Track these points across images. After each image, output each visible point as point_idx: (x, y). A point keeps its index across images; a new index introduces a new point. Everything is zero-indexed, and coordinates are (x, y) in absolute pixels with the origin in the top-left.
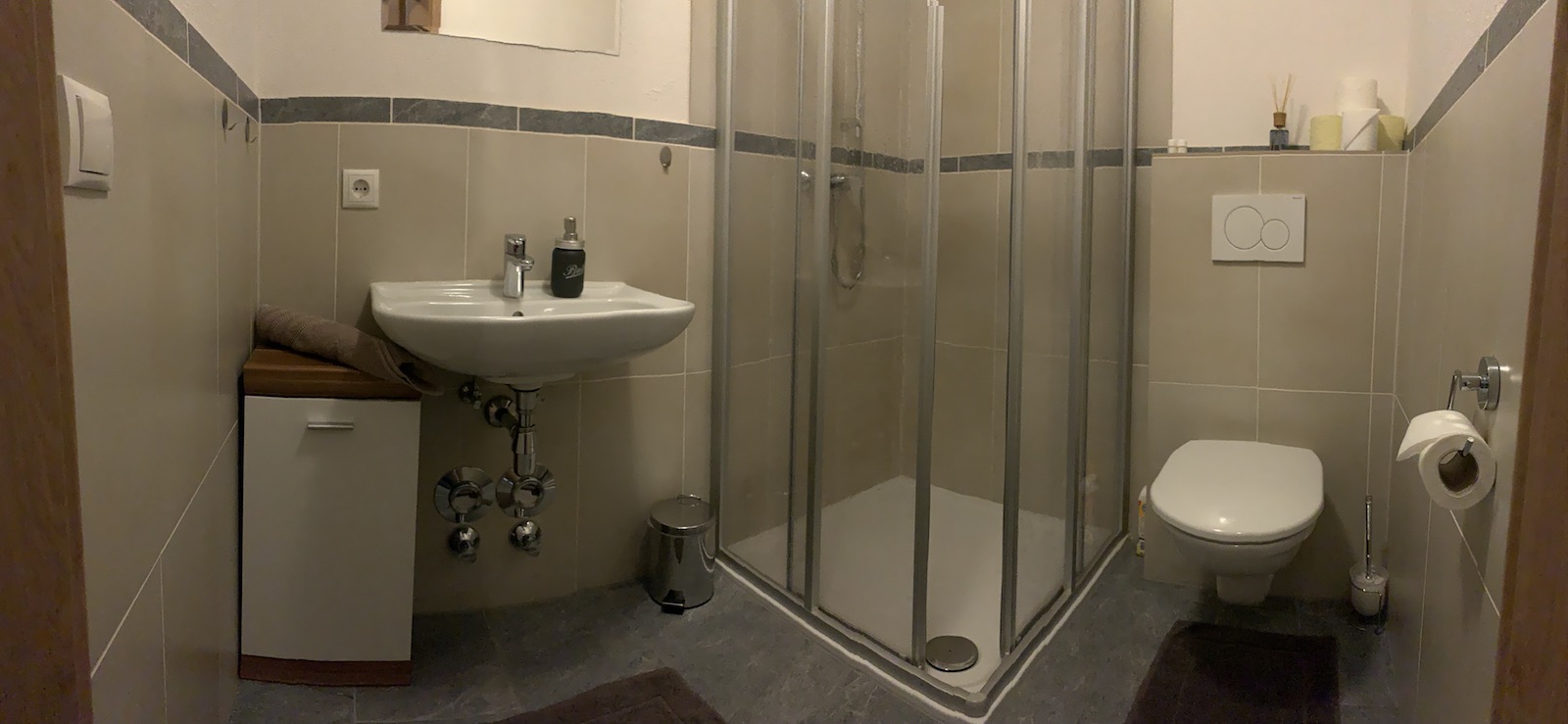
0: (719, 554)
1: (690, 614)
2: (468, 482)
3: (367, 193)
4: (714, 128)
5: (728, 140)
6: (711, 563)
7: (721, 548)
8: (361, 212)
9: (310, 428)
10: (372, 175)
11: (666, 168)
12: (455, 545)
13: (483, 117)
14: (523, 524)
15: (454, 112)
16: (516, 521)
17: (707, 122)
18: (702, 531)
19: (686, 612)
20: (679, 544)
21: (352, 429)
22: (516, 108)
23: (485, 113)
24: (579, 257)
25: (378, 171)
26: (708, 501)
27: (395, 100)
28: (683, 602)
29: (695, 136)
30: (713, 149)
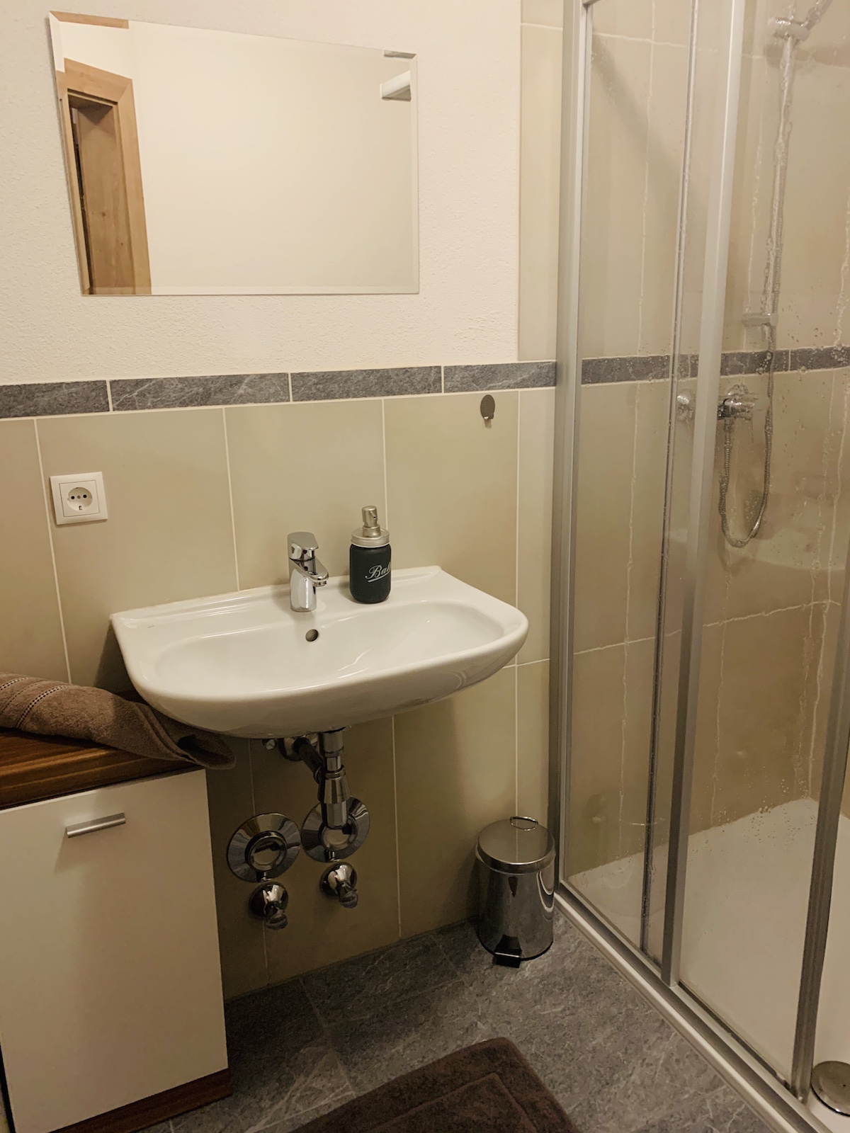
0: (559, 888)
1: (527, 967)
2: (267, 833)
3: (89, 503)
4: (554, 361)
5: (573, 372)
6: (550, 899)
7: (562, 881)
8: (83, 527)
9: (70, 836)
10: (93, 480)
11: (487, 422)
12: (258, 907)
13: (241, 391)
14: (336, 867)
15: (201, 390)
16: (329, 865)
17: (544, 354)
18: (541, 866)
19: (523, 964)
20: (513, 883)
21: (124, 823)
22: (286, 375)
23: (243, 386)
24: (383, 556)
25: (100, 473)
26: (546, 826)
27: (112, 382)
28: (519, 952)
29: (526, 376)
30: (554, 388)
